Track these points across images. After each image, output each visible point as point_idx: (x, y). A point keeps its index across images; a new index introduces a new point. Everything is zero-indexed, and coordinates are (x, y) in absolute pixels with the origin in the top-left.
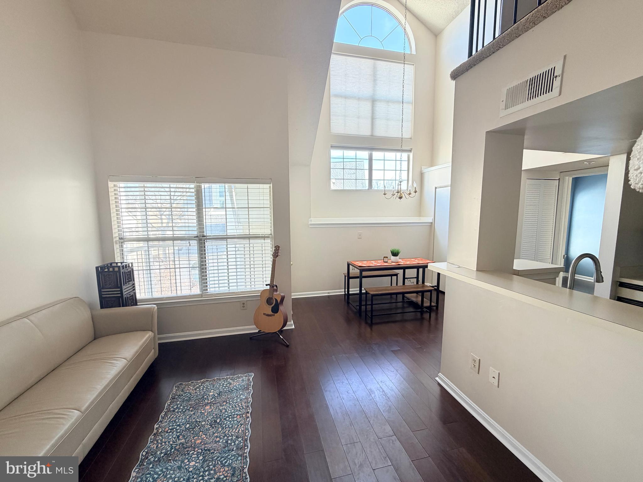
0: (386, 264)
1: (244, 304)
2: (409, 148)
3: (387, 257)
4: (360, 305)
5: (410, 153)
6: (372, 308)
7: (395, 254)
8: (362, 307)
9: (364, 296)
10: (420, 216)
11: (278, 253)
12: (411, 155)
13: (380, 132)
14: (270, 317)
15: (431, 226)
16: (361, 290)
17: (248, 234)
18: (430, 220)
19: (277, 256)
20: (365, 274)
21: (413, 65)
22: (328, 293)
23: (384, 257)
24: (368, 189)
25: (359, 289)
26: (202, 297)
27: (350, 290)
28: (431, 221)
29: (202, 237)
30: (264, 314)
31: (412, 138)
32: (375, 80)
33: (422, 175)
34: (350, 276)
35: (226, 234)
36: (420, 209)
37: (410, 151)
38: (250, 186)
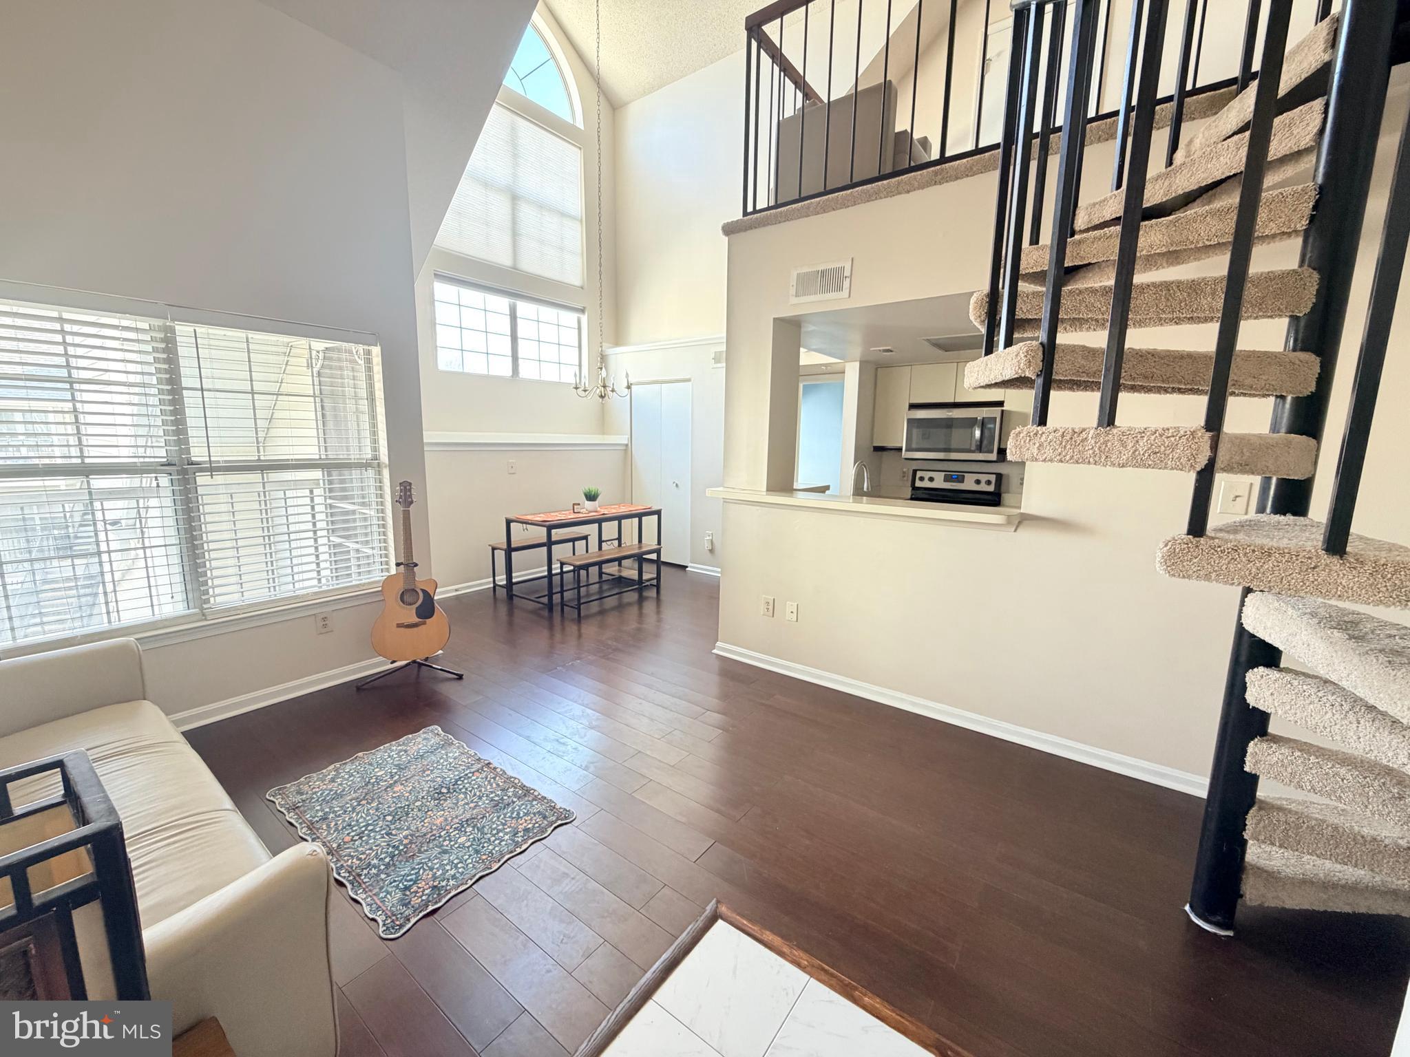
0: (577, 515)
1: (324, 619)
2: (579, 306)
3: (579, 504)
4: (550, 595)
5: (581, 316)
6: (562, 597)
7: (591, 497)
8: (554, 596)
9: (556, 579)
10: (603, 433)
11: (410, 496)
12: (584, 318)
13: (530, 264)
14: (415, 629)
15: (626, 450)
16: (550, 569)
17: (318, 457)
18: (624, 440)
19: (412, 502)
20: (557, 534)
21: (580, 149)
22: (456, 590)
23: (574, 504)
24: (512, 376)
25: (546, 568)
26: (206, 620)
27: (514, 575)
28: (626, 442)
29: (188, 464)
30: (399, 626)
31: (586, 287)
32: (515, 156)
33: (603, 358)
34: (512, 546)
35: (257, 458)
36: (603, 422)
37: (583, 311)
38: (253, 335)
